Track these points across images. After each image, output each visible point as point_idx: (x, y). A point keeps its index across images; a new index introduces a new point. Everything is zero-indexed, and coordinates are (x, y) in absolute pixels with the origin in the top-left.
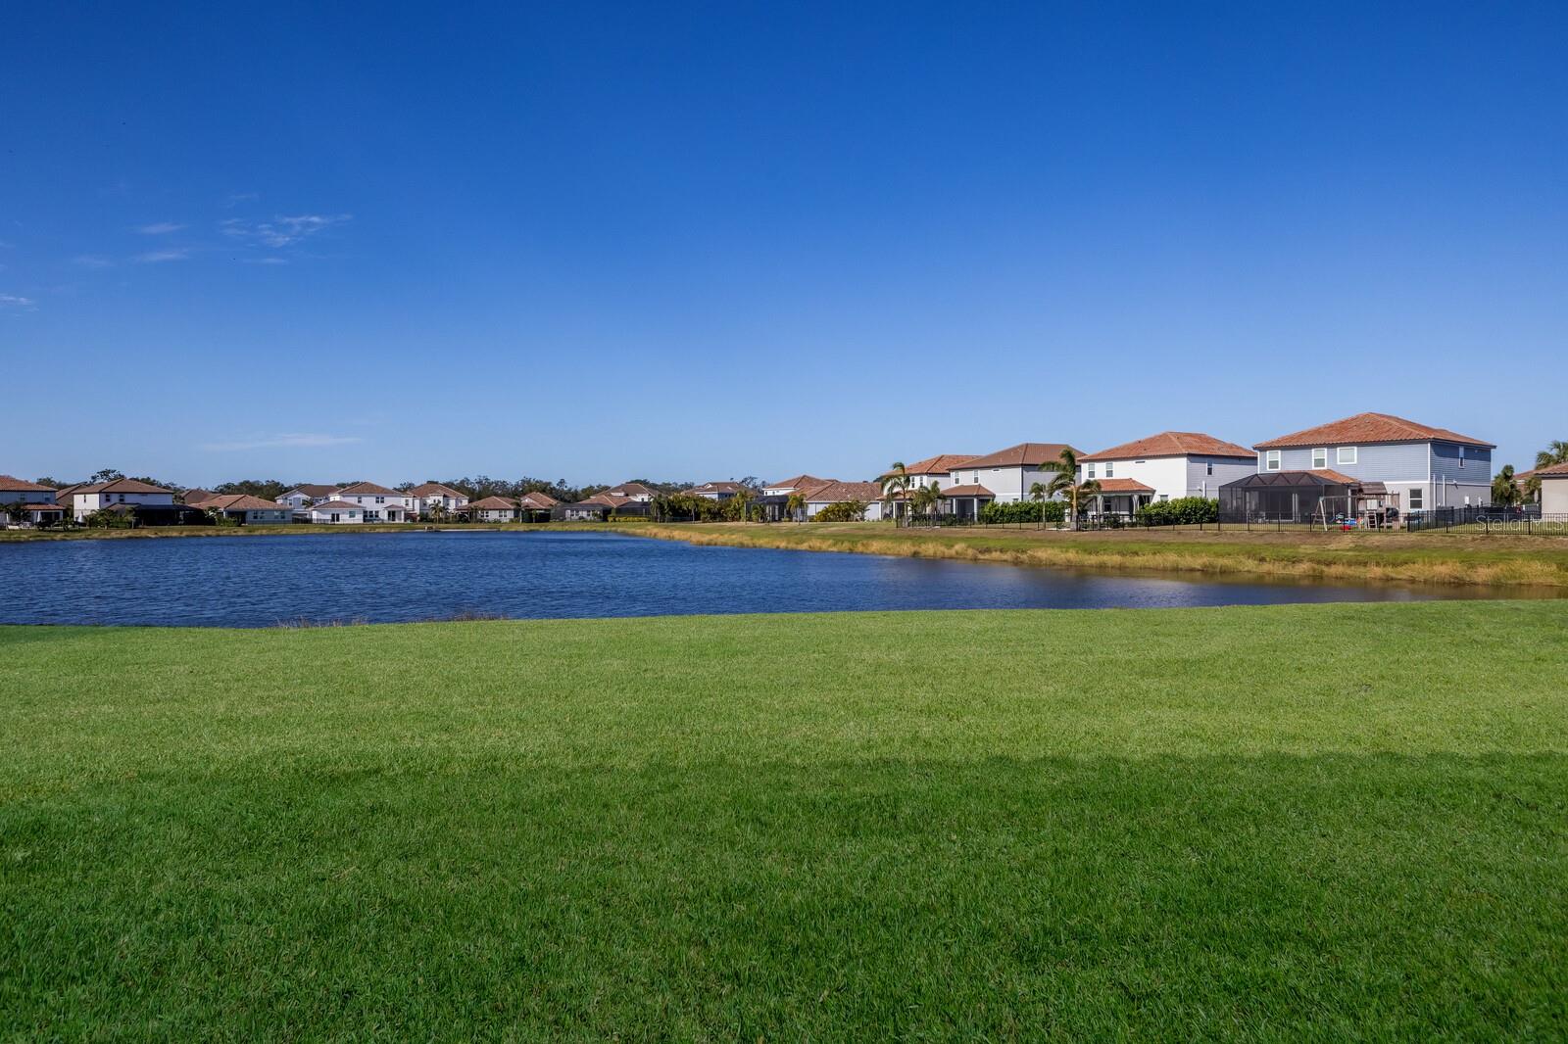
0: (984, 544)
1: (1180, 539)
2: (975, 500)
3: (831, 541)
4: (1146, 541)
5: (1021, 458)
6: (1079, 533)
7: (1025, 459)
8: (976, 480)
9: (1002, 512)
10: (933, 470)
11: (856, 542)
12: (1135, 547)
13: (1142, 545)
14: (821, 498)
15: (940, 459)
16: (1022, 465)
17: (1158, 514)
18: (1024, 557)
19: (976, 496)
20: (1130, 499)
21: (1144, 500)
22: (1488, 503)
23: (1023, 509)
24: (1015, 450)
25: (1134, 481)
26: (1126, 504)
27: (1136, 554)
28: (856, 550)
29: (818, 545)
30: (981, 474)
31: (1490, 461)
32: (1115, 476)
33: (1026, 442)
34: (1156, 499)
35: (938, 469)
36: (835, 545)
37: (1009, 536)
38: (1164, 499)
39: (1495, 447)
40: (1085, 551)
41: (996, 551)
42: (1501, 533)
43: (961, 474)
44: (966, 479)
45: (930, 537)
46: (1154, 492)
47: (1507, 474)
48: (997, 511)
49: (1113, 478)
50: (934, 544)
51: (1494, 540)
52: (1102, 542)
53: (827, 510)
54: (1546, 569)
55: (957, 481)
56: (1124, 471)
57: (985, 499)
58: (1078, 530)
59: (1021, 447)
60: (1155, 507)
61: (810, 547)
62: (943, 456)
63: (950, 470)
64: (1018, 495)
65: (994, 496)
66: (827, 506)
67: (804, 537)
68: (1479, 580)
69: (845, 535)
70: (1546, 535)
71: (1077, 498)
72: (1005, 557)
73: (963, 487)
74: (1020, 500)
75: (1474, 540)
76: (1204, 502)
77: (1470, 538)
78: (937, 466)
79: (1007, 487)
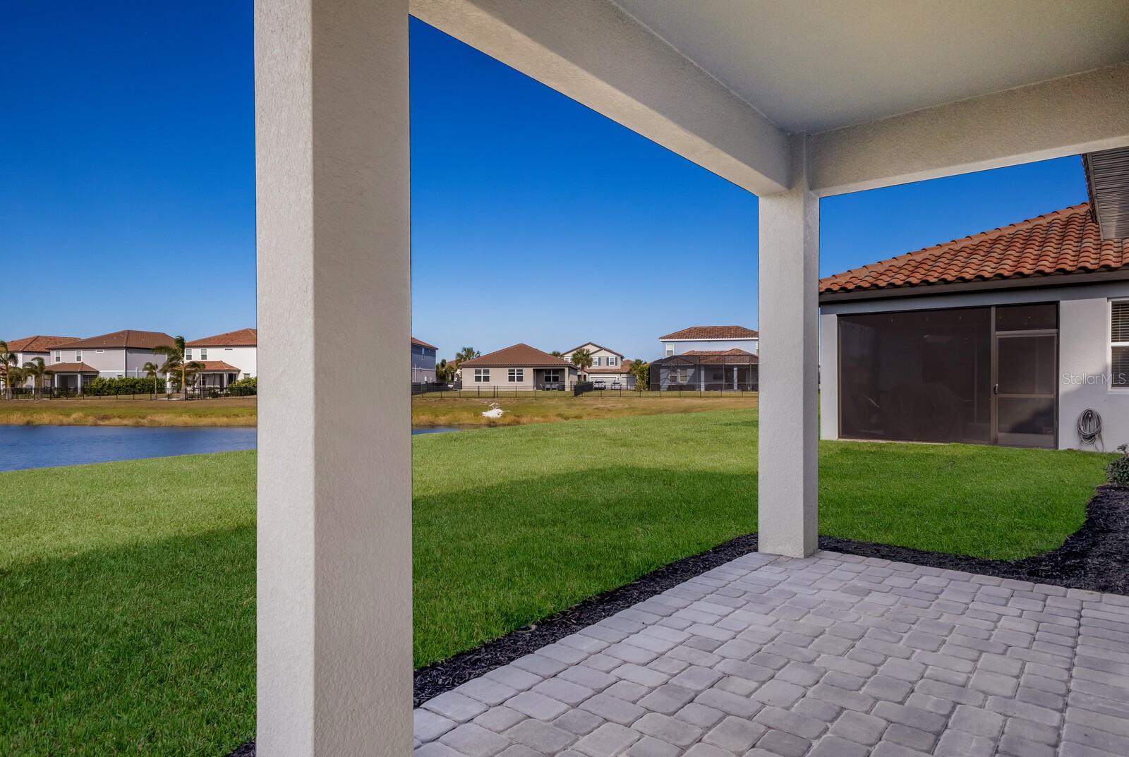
0: (103, 413)
2: (79, 376)
4: (243, 407)
5: (125, 342)
6: (187, 402)
7: (131, 343)
8: (79, 358)
9: (110, 386)
10: (30, 349)
12: (236, 411)
13: (241, 409)
15: (36, 339)
16: (126, 347)
18: (145, 421)
19: (80, 372)
20: (221, 376)
21: (232, 377)
22: (435, 381)
23: (128, 384)
24: (118, 335)
25: (224, 363)
26: (218, 380)
27: (237, 416)
30: (82, 353)
31: (435, 356)
32: (209, 359)
33: (127, 329)
34: (241, 377)
35: (33, 347)
37: (123, 406)
38: (247, 376)
39: (437, 349)
40: (196, 415)
41: (115, 417)
42: (447, 397)
43: (61, 353)
44: (69, 358)
45: (41, 408)
46: (239, 371)
47: (443, 364)
48: (104, 385)
49: (207, 360)
50: (49, 413)
51: (445, 401)
52: (208, 408)
54: (469, 416)
55: (58, 359)
56: (214, 355)
57: (90, 375)
58: (186, 399)
59: (123, 333)
60: (241, 382)
62: (38, 337)
63: (49, 349)
64: (122, 372)
65: (98, 372)
68: (441, 423)
70: (467, 398)
71: (185, 375)
72: (125, 422)
73: (64, 364)
74: (124, 377)
75: (436, 401)
77: (434, 400)
78: (33, 345)
79: (111, 366)
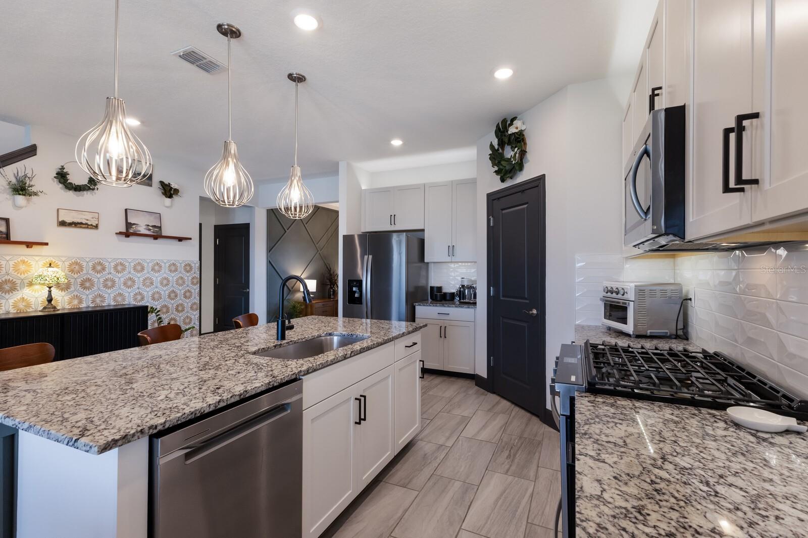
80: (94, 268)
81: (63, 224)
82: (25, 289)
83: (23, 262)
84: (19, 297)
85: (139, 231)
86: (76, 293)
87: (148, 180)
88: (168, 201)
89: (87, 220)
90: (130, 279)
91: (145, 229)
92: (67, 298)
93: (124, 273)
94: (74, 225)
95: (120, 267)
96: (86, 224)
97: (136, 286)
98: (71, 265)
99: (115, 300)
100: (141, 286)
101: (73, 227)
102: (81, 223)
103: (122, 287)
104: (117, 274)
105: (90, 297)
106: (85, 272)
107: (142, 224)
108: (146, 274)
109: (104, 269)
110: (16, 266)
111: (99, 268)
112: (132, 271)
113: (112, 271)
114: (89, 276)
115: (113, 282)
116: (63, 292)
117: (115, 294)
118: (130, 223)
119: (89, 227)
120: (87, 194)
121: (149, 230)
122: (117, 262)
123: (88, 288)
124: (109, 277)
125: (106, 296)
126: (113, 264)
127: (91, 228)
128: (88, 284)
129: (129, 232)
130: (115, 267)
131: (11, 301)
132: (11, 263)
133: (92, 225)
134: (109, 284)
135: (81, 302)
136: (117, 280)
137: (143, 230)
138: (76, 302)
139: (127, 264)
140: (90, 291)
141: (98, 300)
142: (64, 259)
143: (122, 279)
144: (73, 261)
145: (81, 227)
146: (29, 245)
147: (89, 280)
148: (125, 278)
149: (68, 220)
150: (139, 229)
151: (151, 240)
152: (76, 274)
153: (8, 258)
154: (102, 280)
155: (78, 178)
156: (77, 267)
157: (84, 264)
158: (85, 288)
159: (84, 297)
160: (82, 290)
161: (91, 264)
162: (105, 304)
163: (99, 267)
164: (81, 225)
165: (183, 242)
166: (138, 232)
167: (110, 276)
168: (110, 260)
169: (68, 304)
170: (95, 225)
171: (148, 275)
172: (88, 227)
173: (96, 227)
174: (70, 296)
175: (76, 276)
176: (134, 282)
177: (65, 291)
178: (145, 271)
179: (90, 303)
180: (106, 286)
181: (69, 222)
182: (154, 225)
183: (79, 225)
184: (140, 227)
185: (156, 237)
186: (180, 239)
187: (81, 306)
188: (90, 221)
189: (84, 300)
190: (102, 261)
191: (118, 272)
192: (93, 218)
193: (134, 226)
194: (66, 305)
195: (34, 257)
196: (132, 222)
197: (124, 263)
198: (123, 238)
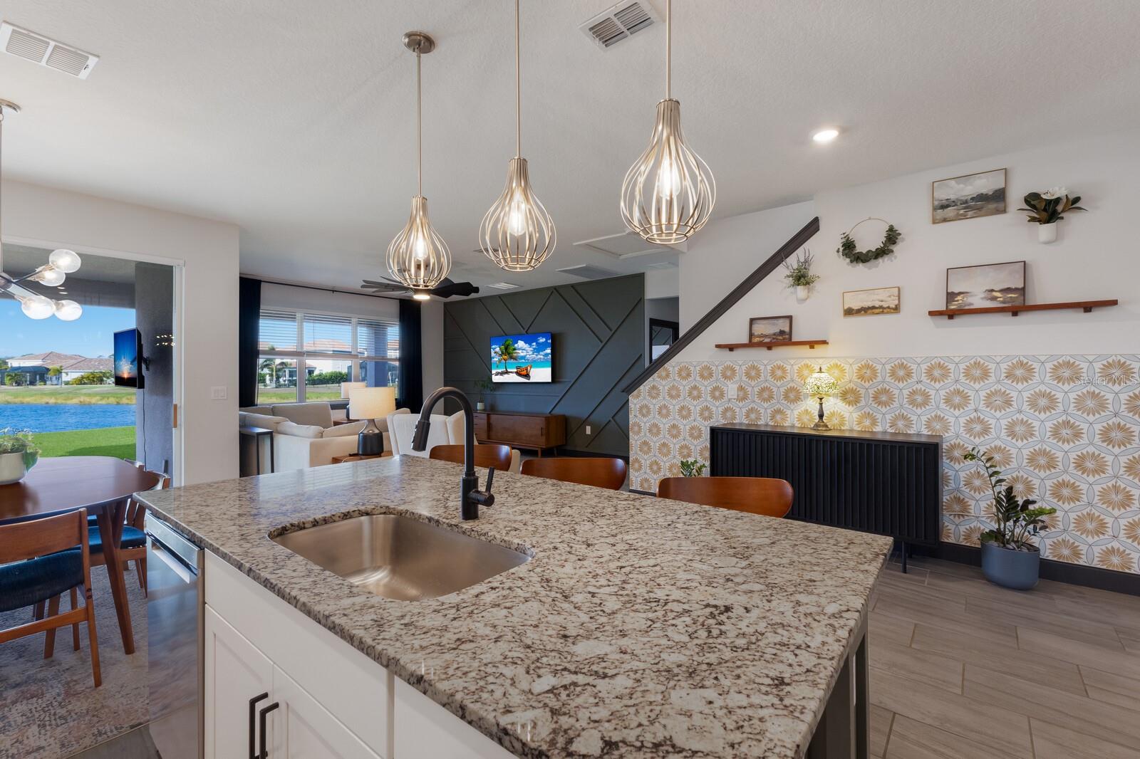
1: (329, 391)
3: (98, 398)
11: (121, 398)
14: (76, 368)
17: (318, 379)
28: (121, 402)
29: (88, 400)
34: (316, 373)
36: (101, 400)
38: (321, 372)
46: (315, 368)
53: (83, 377)
58: (276, 387)
60: (317, 376)
61: (81, 402)
66: (83, 374)
67: (71, 395)
69: (109, 393)
71: (276, 371)
76: (340, 373)
80: (893, 374)
81: (849, 312)
82: (809, 399)
83: (807, 366)
84: (803, 409)
85: (972, 304)
86: (867, 410)
87: (994, 201)
88: (1045, 230)
89: (882, 301)
90: (958, 392)
91: (982, 298)
92: (855, 415)
93: (946, 381)
94: (863, 312)
95: (938, 371)
96: (881, 307)
97: (971, 406)
98: (860, 369)
99: (928, 426)
100: (982, 406)
101: (863, 315)
102: (874, 308)
103: (943, 406)
104: (933, 382)
105: (888, 417)
106: (879, 379)
107: (976, 292)
108: (991, 384)
109: (909, 375)
110: (799, 371)
111: (901, 373)
112: (963, 379)
113: (924, 378)
114: (885, 385)
115: (926, 396)
116: (851, 406)
117: (929, 416)
118: (953, 293)
119: (885, 311)
120: (883, 261)
121: (994, 299)
122: (933, 362)
123: (885, 404)
124: (919, 388)
125: (914, 418)
126: (924, 367)
127: (888, 313)
128: (884, 398)
129: (952, 311)
130: (929, 373)
131: (796, 412)
132: (796, 367)
133: (889, 307)
134: (919, 399)
135: (874, 422)
136: (932, 393)
137: (978, 302)
138: (867, 423)
139: (951, 366)
140: (888, 408)
141: (900, 424)
142: (851, 361)
143: (942, 393)
144: (863, 363)
145: (873, 313)
146: (812, 344)
147: (885, 391)
148: (948, 391)
149: (856, 306)
150: (970, 300)
151: (1007, 318)
152: (867, 382)
153: (792, 362)
154: (906, 392)
155: (869, 240)
156: (868, 372)
157: (879, 367)
158: (880, 403)
159: (879, 416)
160: (876, 406)
161: (888, 367)
162: (912, 432)
163: (901, 371)
164: (874, 310)
165: (1096, 314)
166: (967, 308)
167: (919, 386)
168: (919, 360)
169: (858, 424)
170: (894, 307)
171: (997, 387)
172: (883, 311)
173: (896, 309)
174: (859, 413)
175: (867, 385)
176: (966, 398)
177: (853, 406)
178: (992, 379)
179: (887, 427)
180: (912, 402)
181: (857, 308)
182: (1006, 287)
183: (870, 311)
184: (972, 296)
185: (1015, 312)
186: (1088, 307)
187: (874, 430)
188: (886, 301)
189: (879, 420)
190: (905, 363)
191: (934, 379)
192: (890, 296)
193: (959, 298)
194: (854, 425)
195: (817, 360)
196: (956, 291)
197: (946, 364)
198: (944, 321)
